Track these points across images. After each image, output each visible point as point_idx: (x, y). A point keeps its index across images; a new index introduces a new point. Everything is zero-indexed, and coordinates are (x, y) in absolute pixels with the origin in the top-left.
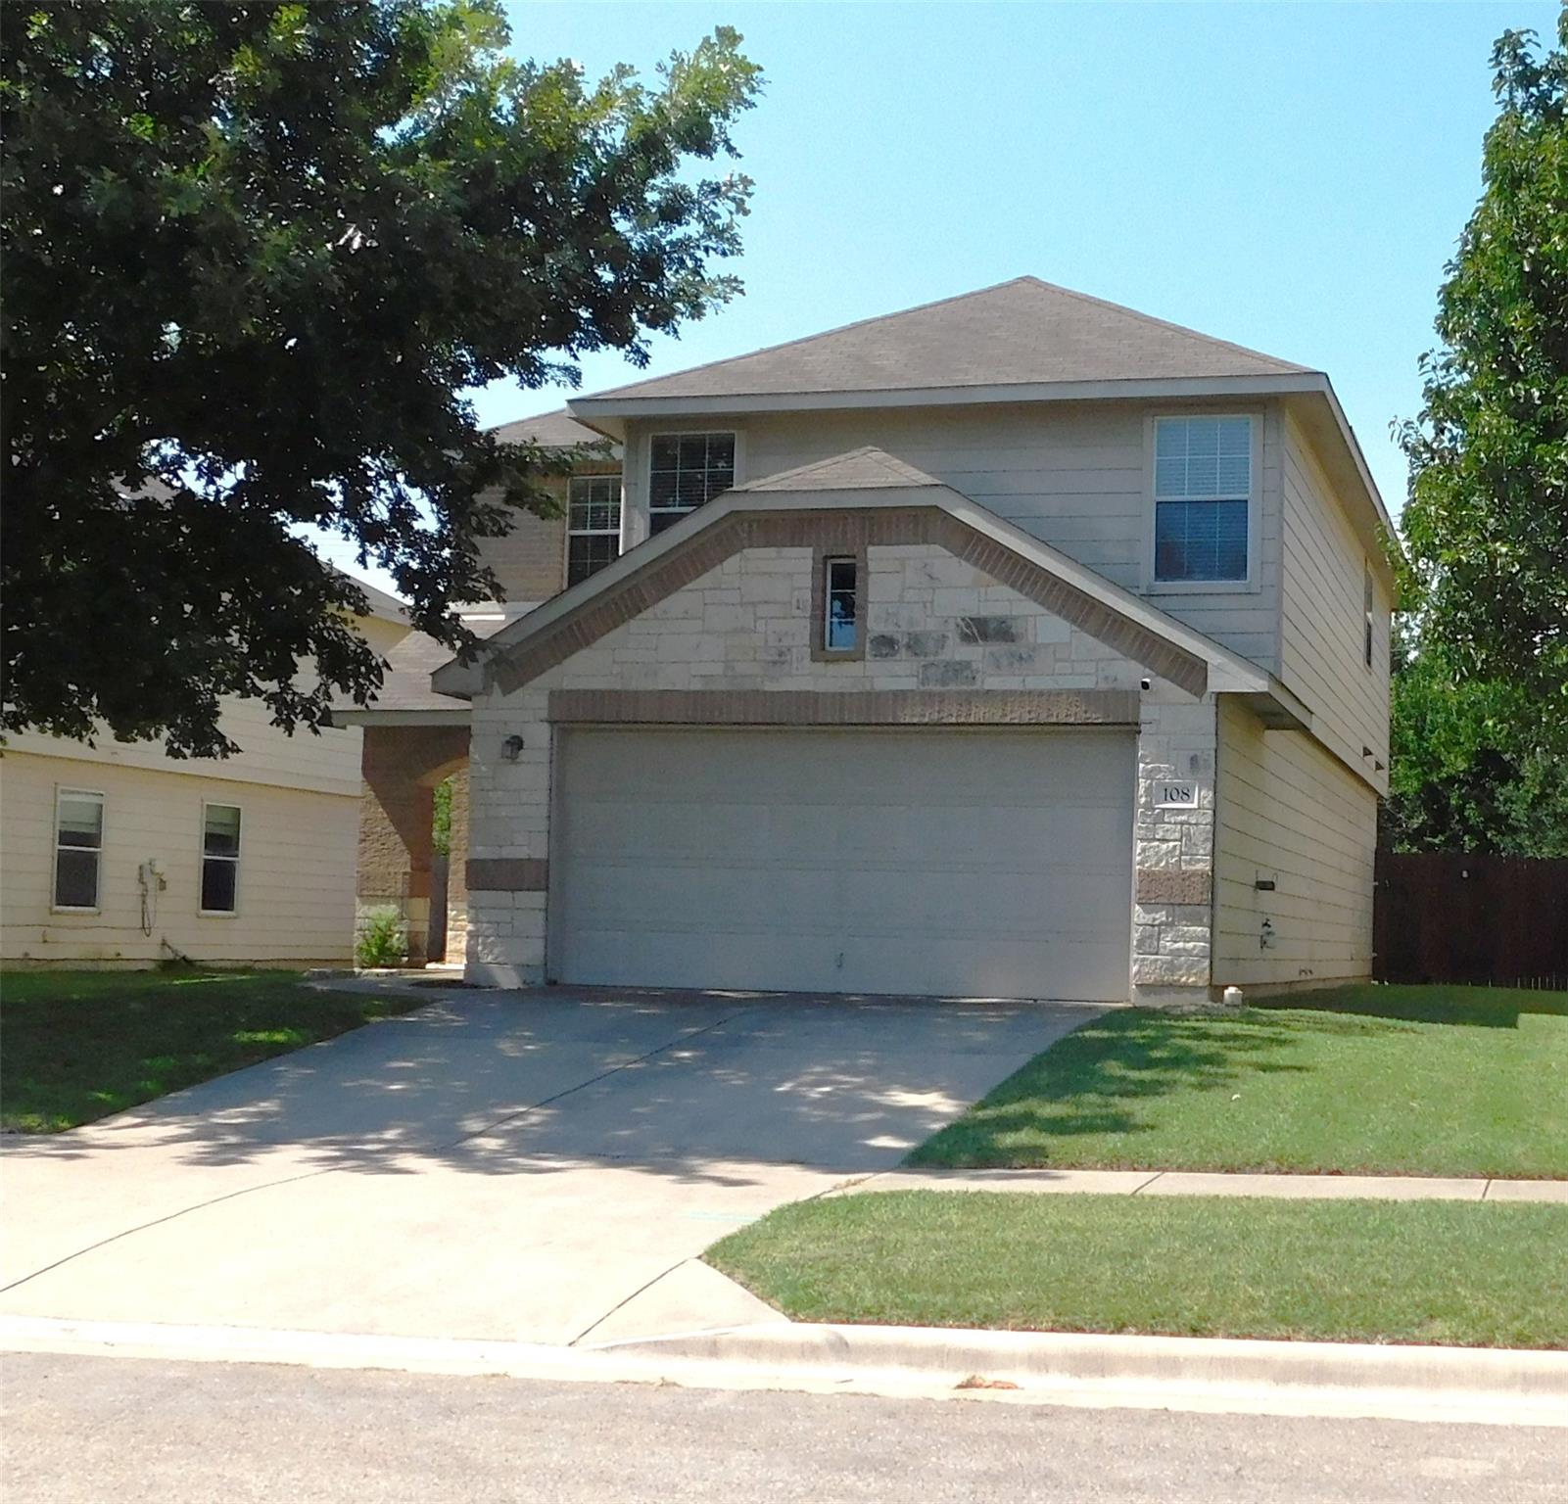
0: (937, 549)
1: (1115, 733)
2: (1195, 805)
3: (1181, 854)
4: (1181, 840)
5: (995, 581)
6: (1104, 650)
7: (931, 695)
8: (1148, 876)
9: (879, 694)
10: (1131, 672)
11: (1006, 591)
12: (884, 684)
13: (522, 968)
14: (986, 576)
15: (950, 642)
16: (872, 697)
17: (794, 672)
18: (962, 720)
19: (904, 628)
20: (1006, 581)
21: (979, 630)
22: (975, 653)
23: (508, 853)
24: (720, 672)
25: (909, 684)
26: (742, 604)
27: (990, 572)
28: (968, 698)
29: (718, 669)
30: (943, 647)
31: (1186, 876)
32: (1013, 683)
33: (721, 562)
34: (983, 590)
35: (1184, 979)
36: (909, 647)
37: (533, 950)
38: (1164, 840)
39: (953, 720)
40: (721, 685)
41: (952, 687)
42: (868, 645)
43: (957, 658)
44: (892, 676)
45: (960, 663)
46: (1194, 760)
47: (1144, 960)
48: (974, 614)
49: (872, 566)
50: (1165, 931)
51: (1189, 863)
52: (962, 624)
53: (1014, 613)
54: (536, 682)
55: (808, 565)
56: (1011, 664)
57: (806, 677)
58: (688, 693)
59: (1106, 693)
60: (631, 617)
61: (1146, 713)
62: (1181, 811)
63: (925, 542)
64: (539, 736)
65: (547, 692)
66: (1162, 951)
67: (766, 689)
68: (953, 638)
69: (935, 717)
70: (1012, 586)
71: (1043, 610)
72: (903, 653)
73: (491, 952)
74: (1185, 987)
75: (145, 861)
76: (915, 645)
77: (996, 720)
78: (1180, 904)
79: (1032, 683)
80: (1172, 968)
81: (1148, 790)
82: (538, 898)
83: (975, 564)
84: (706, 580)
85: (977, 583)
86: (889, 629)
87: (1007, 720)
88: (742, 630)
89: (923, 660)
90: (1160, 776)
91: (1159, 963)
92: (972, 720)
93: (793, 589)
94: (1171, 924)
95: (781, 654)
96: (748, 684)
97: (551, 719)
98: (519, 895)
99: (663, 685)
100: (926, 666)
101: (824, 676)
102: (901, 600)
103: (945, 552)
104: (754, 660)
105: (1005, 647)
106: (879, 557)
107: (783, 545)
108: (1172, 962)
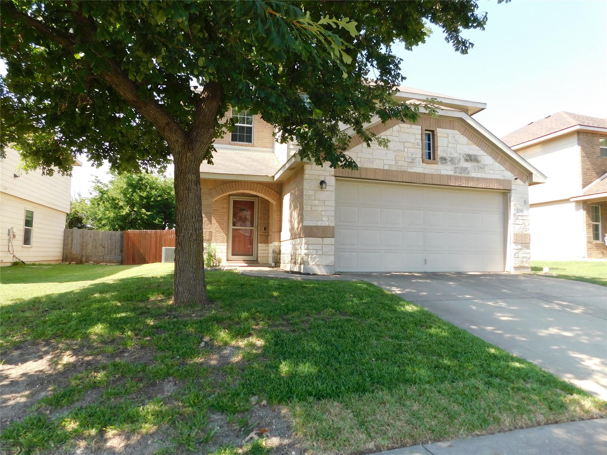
0: (456, 132)
1: (506, 193)
2: (525, 215)
3: (523, 229)
4: (522, 225)
5: (473, 144)
6: (502, 168)
7: (458, 177)
8: (516, 235)
9: (443, 175)
10: (509, 175)
11: (475, 147)
12: (443, 172)
13: (327, 266)
16: (441, 176)
17: (417, 166)
18: (467, 185)
19: (449, 155)
20: (476, 144)
21: (470, 158)
22: (468, 165)
23: (319, 224)
24: (394, 164)
25: (451, 173)
26: (400, 142)
27: (471, 141)
28: (468, 179)
29: (393, 163)
30: (460, 162)
32: (479, 175)
33: (392, 127)
34: (470, 146)
35: (525, 265)
36: (450, 161)
37: (331, 260)
38: (518, 224)
39: (464, 185)
40: (394, 168)
41: (463, 175)
42: (439, 160)
43: (464, 166)
44: (446, 170)
45: (465, 168)
47: (516, 260)
48: (467, 153)
49: (438, 135)
50: (520, 251)
51: (524, 231)
52: (465, 156)
53: (478, 154)
55: (420, 132)
57: (420, 168)
58: (384, 170)
59: (503, 180)
61: (513, 187)
62: (522, 216)
63: (453, 129)
64: (331, 181)
66: (520, 257)
67: (409, 171)
68: (462, 160)
69: (459, 184)
70: (477, 146)
71: (486, 154)
72: (449, 163)
73: (314, 261)
74: (526, 268)
76: (452, 160)
78: (524, 243)
79: (484, 176)
80: (523, 262)
81: (514, 209)
82: (332, 241)
83: (467, 138)
85: (468, 144)
86: (444, 155)
87: (479, 186)
88: (400, 151)
89: (454, 166)
90: (517, 205)
91: (519, 261)
92: (469, 186)
93: (416, 139)
94: (521, 249)
95: (413, 160)
96: (403, 169)
97: (336, 175)
98: (325, 239)
99: (375, 167)
100: (455, 168)
101: (426, 168)
102: (448, 146)
103: (459, 133)
104: (405, 161)
105: (477, 164)
106: (441, 132)
107: (412, 124)
108: (522, 260)
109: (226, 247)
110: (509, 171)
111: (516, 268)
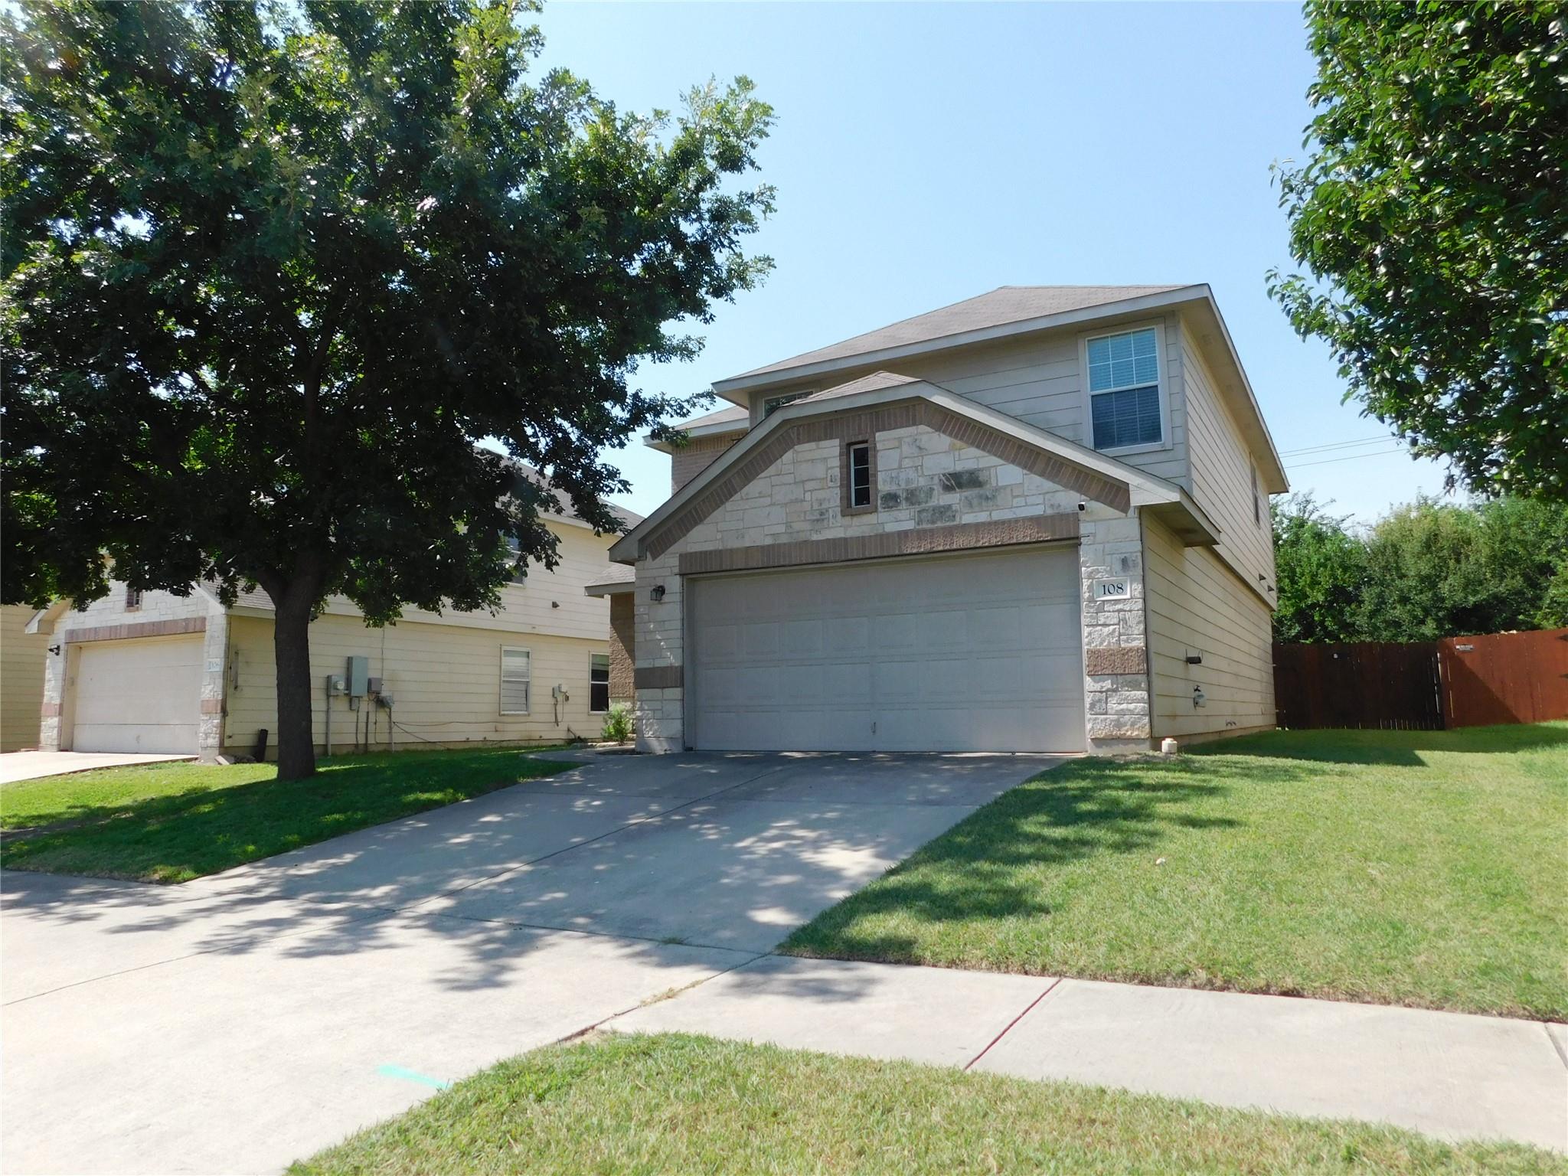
0: (923, 428)
1: (1063, 547)
2: (1128, 596)
3: (1120, 635)
4: (1119, 624)
5: (964, 445)
6: (1048, 485)
7: (925, 531)
8: (1093, 653)
9: (889, 534)
10: (1068, 499)
11: (973, 451)
12: (891, 527)
13: (670, 739)
14: (958, 443)
15: (935, 493)
16: (883, 537)
17: (831, 526)
18: (948, 547)
19: (903, 486)
20: (972, 444)
21: (956, 481)
22: (954, 499)
23: (657, 664)
24: (784, 530)
25: (909, 525)
26: (795, 483)
27: (961, 439)
28: (950, 532)
29: (782, 529)
30: (931, 497)
31: (1125, 653)
32: (982, 517)
33: (781, 456)
34: (957, 453)
35: (1129, 733)
36: (907, 499)
37: (675, 727)
38: (1105, 625)
39: (941, 548)
40: (784, 540)
41: (939, 524)
42: (879, 502)
43: (942, 503)
44: (897, 521)
45: (943, 507)
46: (1124, 561)
47: (1095, 719)
48: (951, 470)
49: (879, 446)
50: (1111, 696)
51: (1127, 641)
52: (943, 478)
53: (980, 466)
54: (672, 549)
55: (837, 451)
56: (980, 504)
57: (841, 528)
58: (763, 547)
59: (1052, 517)
60: (727, 500)
61: (1084, 529)
62: (1117, 602)
63: (914, 424)
64: (674, 585)
65: (678, 555)
66: (1110, 711)
67: (813, 539)
68: (938, 489)
69: (929, 547)
70: (978, 447)
71: (1001, 462)
72: (904, 504)
73: (652, 730)
74: (1130, 740)
75: (556, 685)
76: (912, 497)
77: (972, 545)
78: (1121, 674)
79: (997, 516)
80: (1119, 725)
81: (1090, 587)
82: (675, 693)
83: (950, 435)
84: (772, 470)
85: (952, 448)
86: (893, 488)
87: (980, 544)
88: (797, 501)
89: (918, 508)
90: (1099, 576)
91: (1108, 722)
92: (955, 547)
93: (828, 469)
94: (1115, 691)
95: (822, 514)
96: (802, 537)
97: (684, 572)
98: (666, 691)
99: (747, 543)
100: (920, 512)
101: (851, 526)
102: (900, 467)
103: (929, 429)
104: (805, 520)
105: (975, 492)
106: (883, 439)
107: (820, 440)
108: (1118, 720)
110: (1072, 488)
111: (1098, 742)
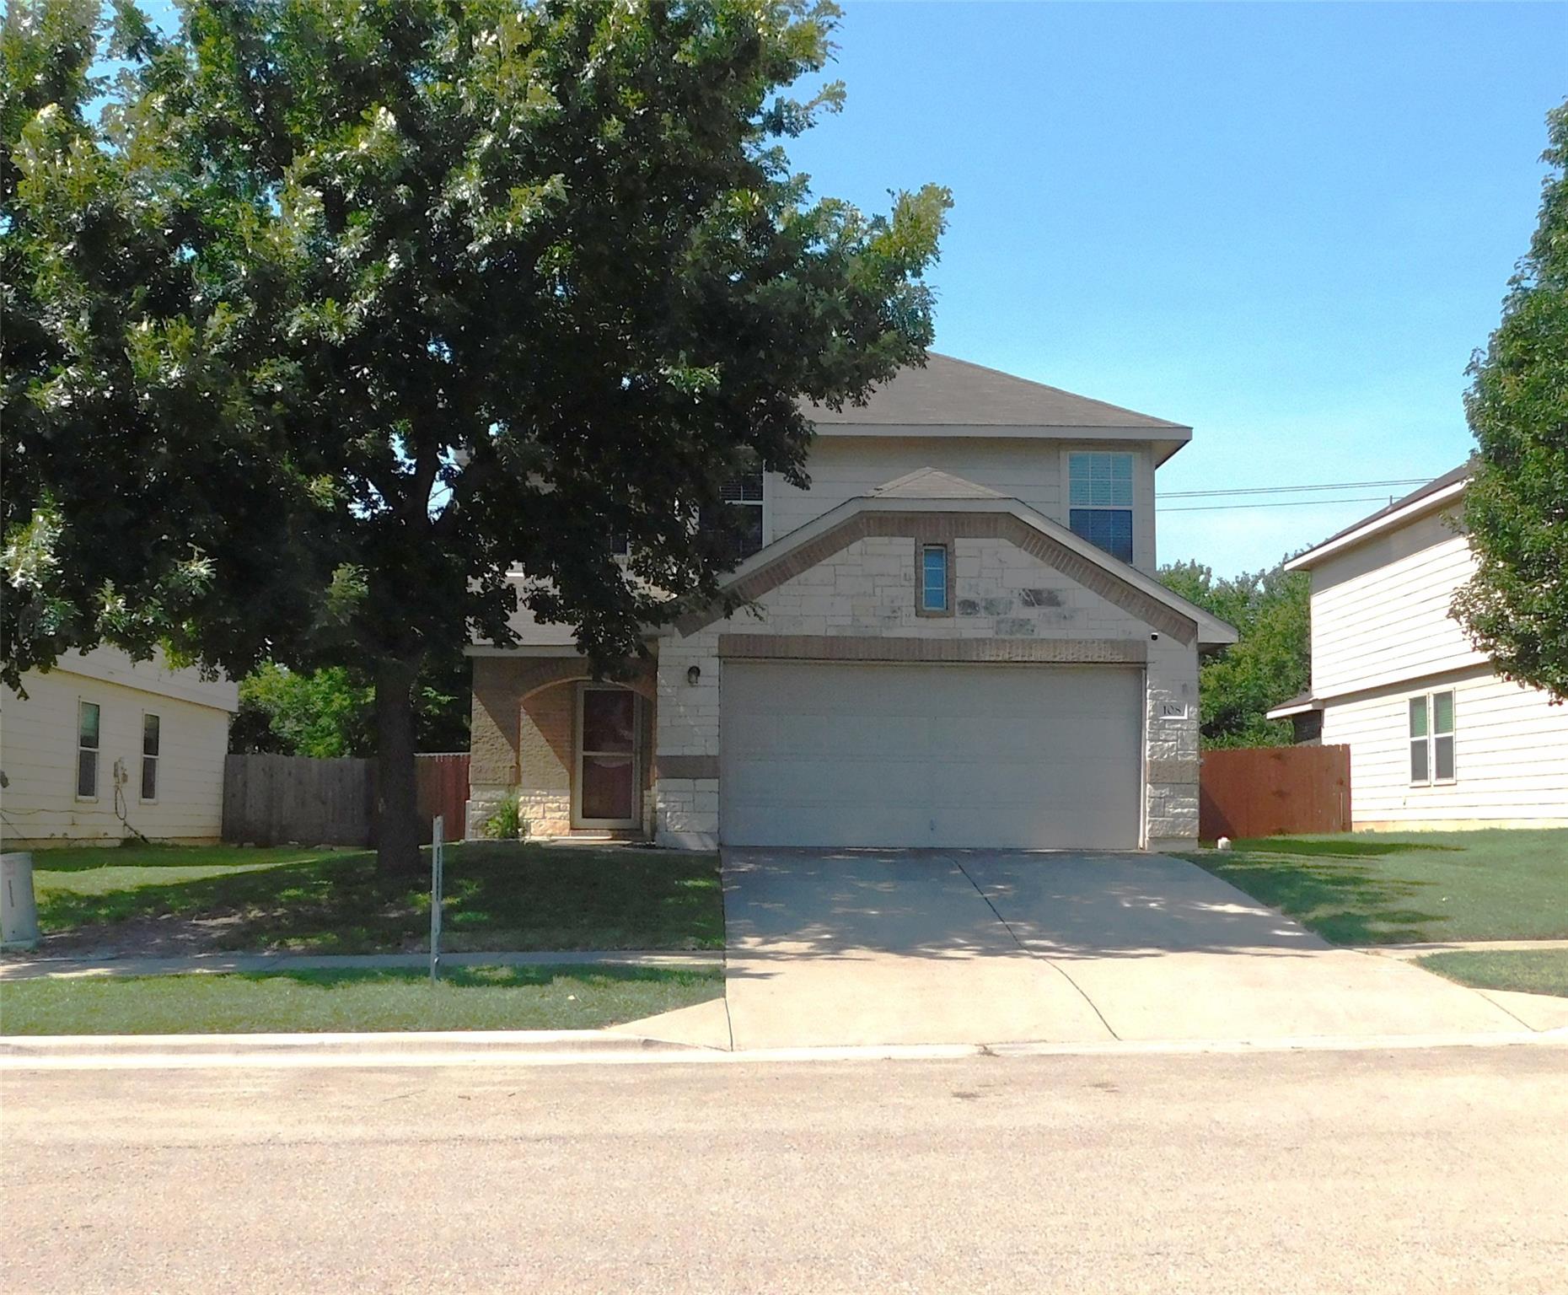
0: (1003, 541)
1: (1126, 669)
2: (1185, 717)
3: (1178, 750)
4: (1177, 741)
5: (1044, 565)
6: (1121, 613)
7: (1004, 641)
8: (1155, 765)
9: (966, 640)
10: (1140, 629)
11: (1052, 572)
12: (968, 634)
13: (706, 835)
14: (1038, 560)
15: (1015, 606)
16: (960, 643)
17: (904, 624)
18: (1026, 659)
19: (982, 595)
20: (1052, 565)
21: (1035, 598)
22: (1032, 614)
23: (687, 752)
24: (850, 623)
25: (990, 634)
26: (863, 576)
27: (1042, 559)
28: (1028, 644)
29: (848, 621)
30: (1010, 609)
31: (1182, 765)
32: (1060, 634)
33: (848, 545)
34: (1037, 571)
35: (1182, 834)
36: (986, 608)
37: (711, 822)
38: (1166, 741)
39: (1019, 659)
40: (849, 633)
41: (1019, 636)
42: (957, 607)
43: (1021, 617)
44: (974, 628)
45: (1023, 620)
46: (1184, 687)
47: (1155, 821)
48: (1032, 588)
49: (957, 553)
50: (1169, 802)
51: (1182, 755)
52: (1023, 593)
53: (1058, 587)
54: (707, 629)
55: (912, 550)
56: (1058, 622)
57: (910, 627)
58: (825, 638)
59: (1124, 642)
60: (781, 583)
61: (1152, 657)
62: (1177, 721)
63: (995, 537)
64: (711, 667)
65: (717, 636)
66: (1166, 814)
67: (884, 635)
68: (1017, 603)
69: (1007, 657)
70: (1057, 568)
71: (1079, 586)
72: (983, 613)
73: (676, 824)
74: (1183, 838)
76: (990, 606)
77: (1050, 659)
78: (1178, 784)
79: (1073, 635)
80: (1174, 826)
81: (1154, 708)
82: (713, 784)
83: (1031, 553)
84: (837, 558)
85: (1033, 566)
86: (971, 596)
87: (1057, 659)
88: (865, 594)
89: (996, 618)
90: (1161, 698)
91: (1166, 823)
92: (1033, 659)
93: (902, 566)
94: (1172, 797)
95: (894, 612)
96: (870, 633)
97: (724, 654)
98: (698, 782)
99: (806, 631)
100: (998, 622)
101: (924, 627)
102: (979, 576)
103: (1010, 544)
104: (874, 616)
105: (1054, 609)
106: (962, 546)
107: (893, 535)
108: (1174, 822)
109: (567, 798)
110: (1142, 618)
111: (1159, 840)
